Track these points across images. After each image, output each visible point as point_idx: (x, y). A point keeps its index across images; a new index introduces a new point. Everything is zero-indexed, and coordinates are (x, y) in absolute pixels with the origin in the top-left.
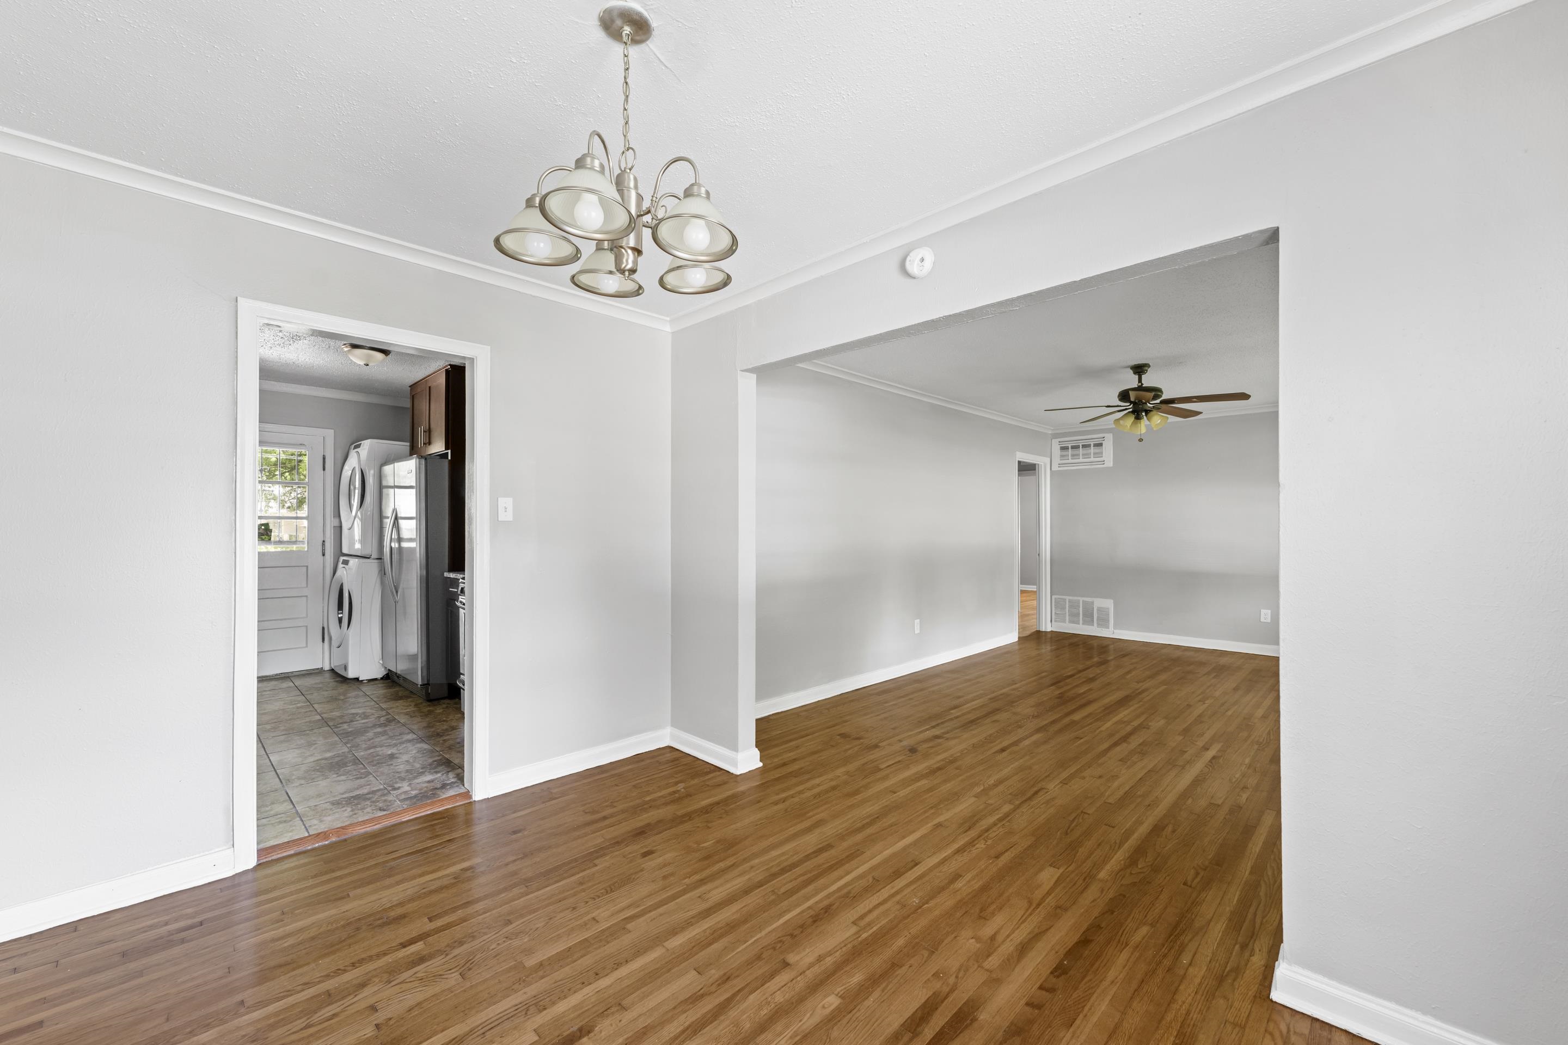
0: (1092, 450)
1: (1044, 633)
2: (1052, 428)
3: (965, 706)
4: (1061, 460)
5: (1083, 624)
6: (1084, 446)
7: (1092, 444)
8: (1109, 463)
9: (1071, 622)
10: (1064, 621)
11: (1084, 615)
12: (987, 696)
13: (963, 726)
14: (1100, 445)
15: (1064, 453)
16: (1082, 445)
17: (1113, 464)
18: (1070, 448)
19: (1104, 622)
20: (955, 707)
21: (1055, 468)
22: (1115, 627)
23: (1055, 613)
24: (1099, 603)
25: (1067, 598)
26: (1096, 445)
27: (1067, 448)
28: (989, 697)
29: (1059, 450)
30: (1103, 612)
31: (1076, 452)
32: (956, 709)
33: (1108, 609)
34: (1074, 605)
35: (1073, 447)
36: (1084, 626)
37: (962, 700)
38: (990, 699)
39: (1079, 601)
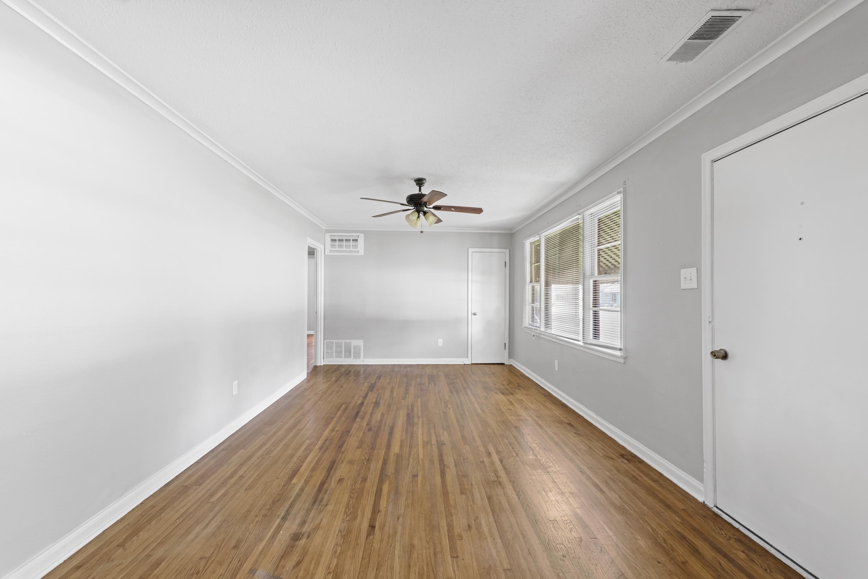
0: (351, 243)
1: (319, 367)
2: (326, 226)
3: (303, 468)
4: (331, 248)
5: (345, 357)
6: (346, 240)
7: (351, 239)
8: (362, 253)
9: (337, 357)
10: (332, 357)
11: (345, 352)
12: (315, 446)
13: (315, 502)
14: (356, 240)
15: (334, 243)
16: (345, 239)
17: (364, 253)
18: (337, 240)
19: (357, 355)
20: (294, 473)
21: (327, 253)
22: (364, 357)
23: (326, 352)
24: (355, 343)
25: (334, 341)
26: (354, 240)
27: (335, 240)
28: (317, 446)
29: (330, 241)
30: (357, 348)
31: (341, 243)
32: (297, 476)
33: (360, 346)
34: (339, 345)
35: (339, 240)
36: (345, 359)
37: (295, 459)
38: (320, 449)
39: (342, 342)
